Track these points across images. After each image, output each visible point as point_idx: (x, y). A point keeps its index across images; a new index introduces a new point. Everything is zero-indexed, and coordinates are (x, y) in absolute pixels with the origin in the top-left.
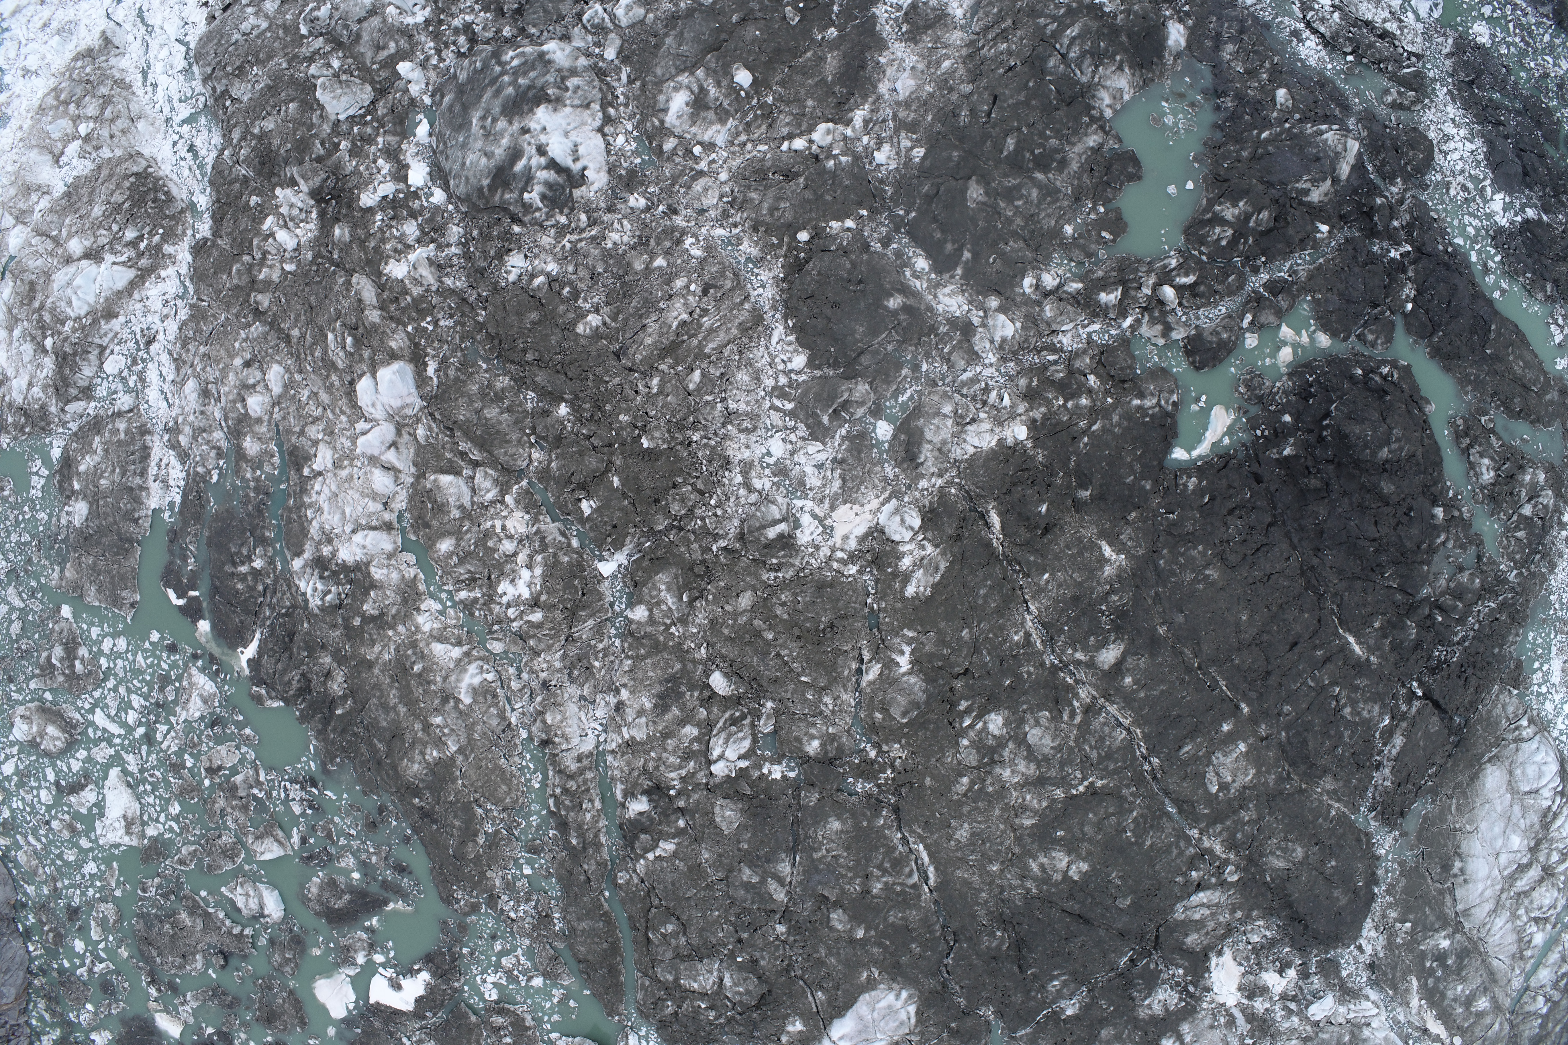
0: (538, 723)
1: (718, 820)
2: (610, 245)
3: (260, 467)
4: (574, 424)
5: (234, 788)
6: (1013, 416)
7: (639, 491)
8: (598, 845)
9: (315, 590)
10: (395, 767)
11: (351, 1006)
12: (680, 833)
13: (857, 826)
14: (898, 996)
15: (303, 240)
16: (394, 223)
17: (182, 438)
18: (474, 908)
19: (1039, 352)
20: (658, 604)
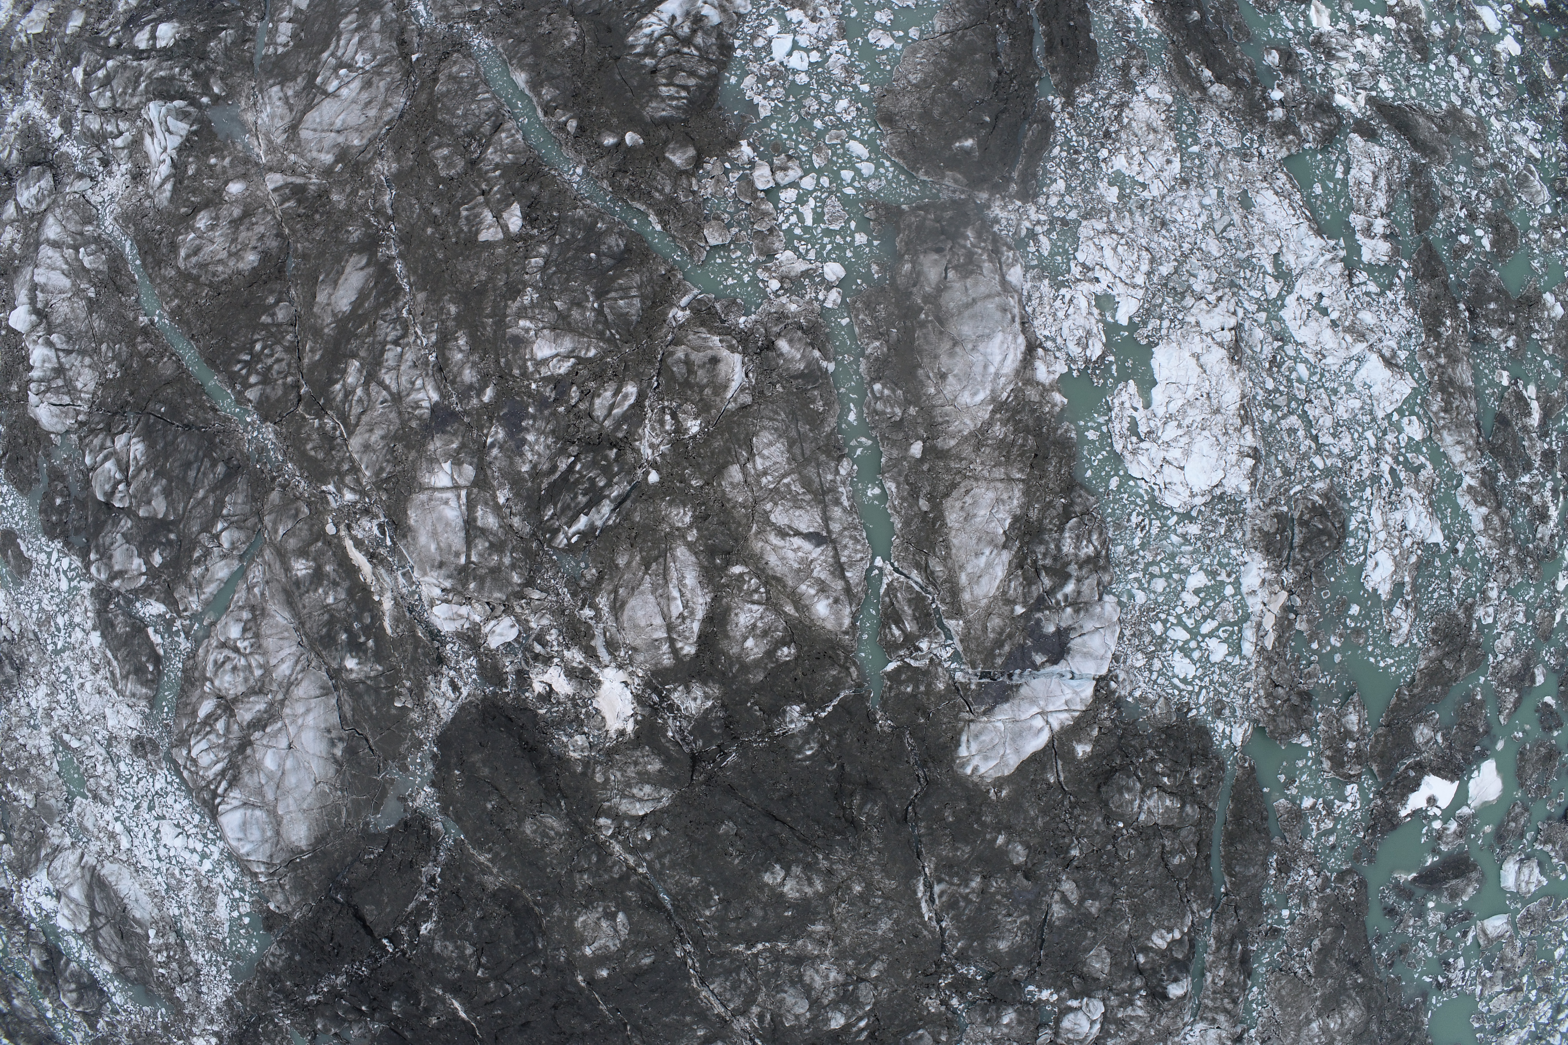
1: (1109, 961)
5: (1503, 978)
8: (1218, 938)
10: (1368, 1009)
11: (1475, 775)
12: (1145, 950)
13: (983, 942)
14: (976, 769)
18: (1342, 876)
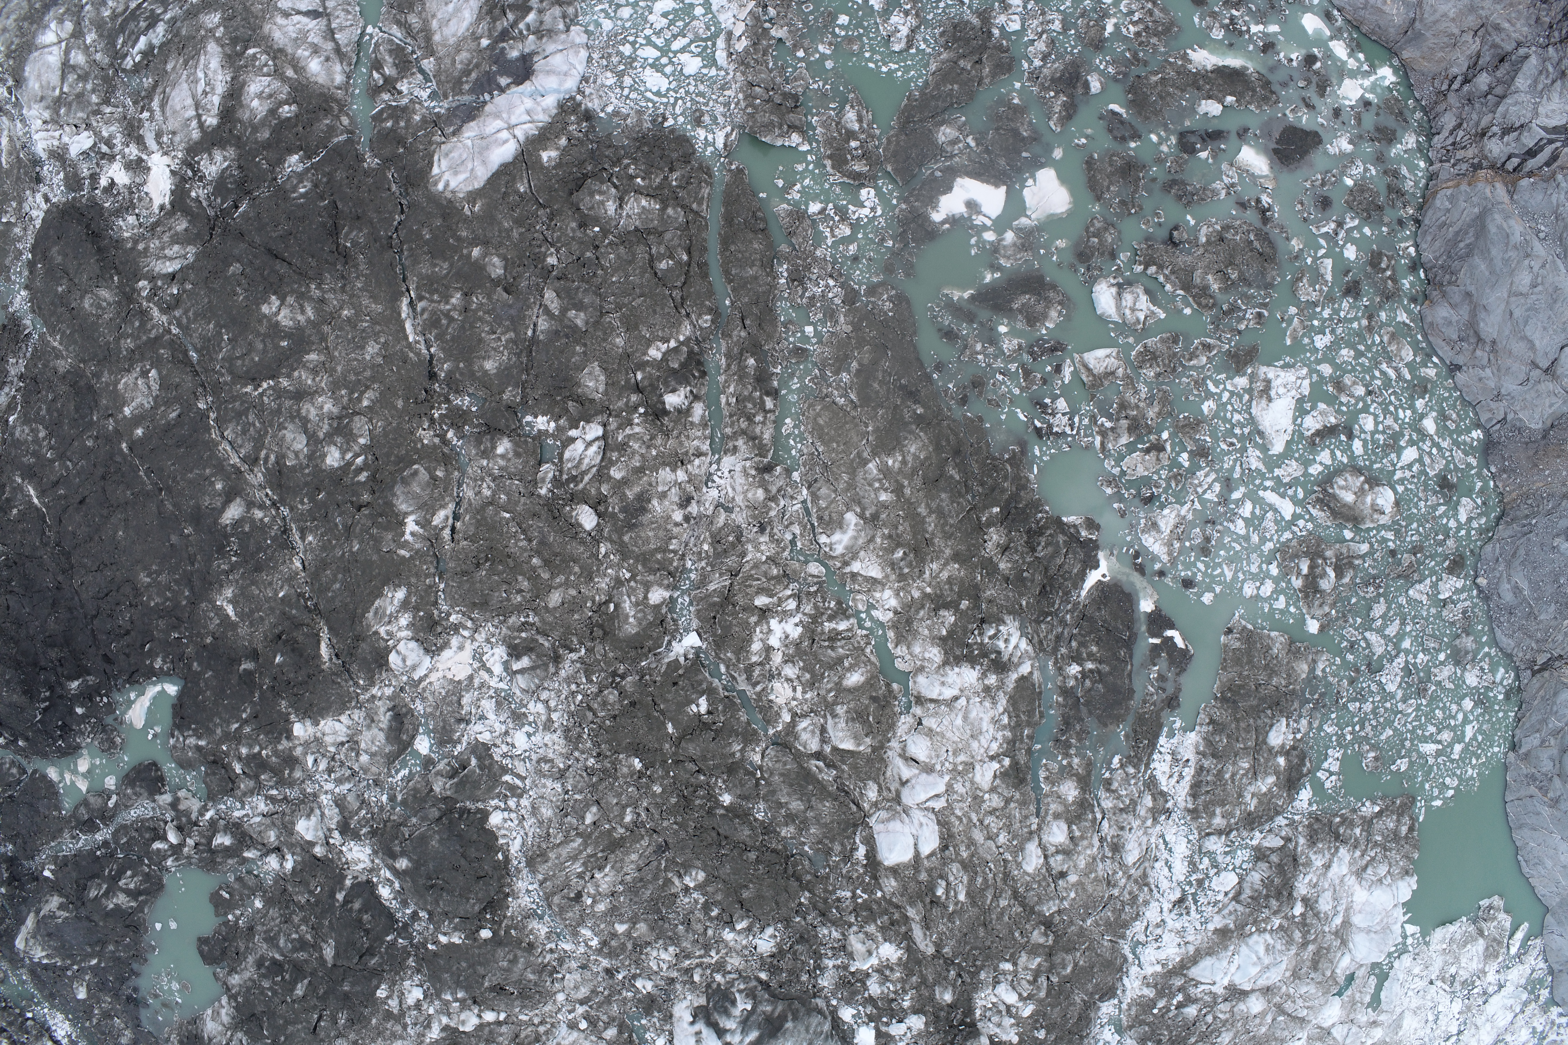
0: (774, 489)
1: (602, 378)
2: (671, 949)
3: (1062, 768)
4: (716, 783)
5: (1130, 430)
6: (306, 744)
7: (649, 716)
8: (728, 356)
9: (1006, 641)
10: (938, 448)
11: (1030, 182)
12: (642, 366)
13: (469, 363)
14: (447, 185)
15: (989, 991)
16: (892, 996)
17: (1150, 804)
18: (872, 290)
19: (285, 798)
20: (637, 604)
